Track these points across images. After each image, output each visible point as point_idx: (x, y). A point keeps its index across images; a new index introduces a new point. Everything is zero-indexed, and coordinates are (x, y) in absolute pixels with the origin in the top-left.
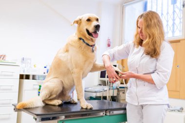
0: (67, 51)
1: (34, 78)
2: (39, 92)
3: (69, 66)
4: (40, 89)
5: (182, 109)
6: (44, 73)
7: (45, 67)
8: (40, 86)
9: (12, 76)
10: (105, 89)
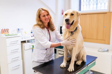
1: (28, 41)
2: (33, 50)
4: (33, 48)
5: (108, 50)
8: (33, 46)
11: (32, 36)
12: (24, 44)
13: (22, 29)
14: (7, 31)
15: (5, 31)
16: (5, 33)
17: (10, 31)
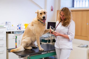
0: (33, 25)
1: (13, 33)
2: (16, 40)
3: (34, 32)
4: (16, 38)
6: (18, 29)
7: (18, 26)
8: (16, 37)
9: (2, 33)
10: (50, 36)
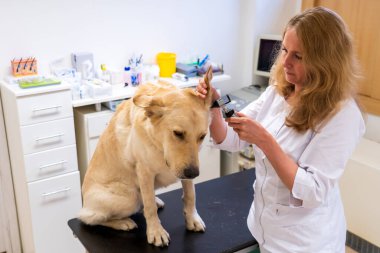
6: (130, 82)
7: (127, 69)
9: (56, 113)
11: (126, 85)
12: (88, 117)
13: (90, 57)
14: (28, 67)
15: (22, 66)
16: (23, 74)
17: (39, 65)
